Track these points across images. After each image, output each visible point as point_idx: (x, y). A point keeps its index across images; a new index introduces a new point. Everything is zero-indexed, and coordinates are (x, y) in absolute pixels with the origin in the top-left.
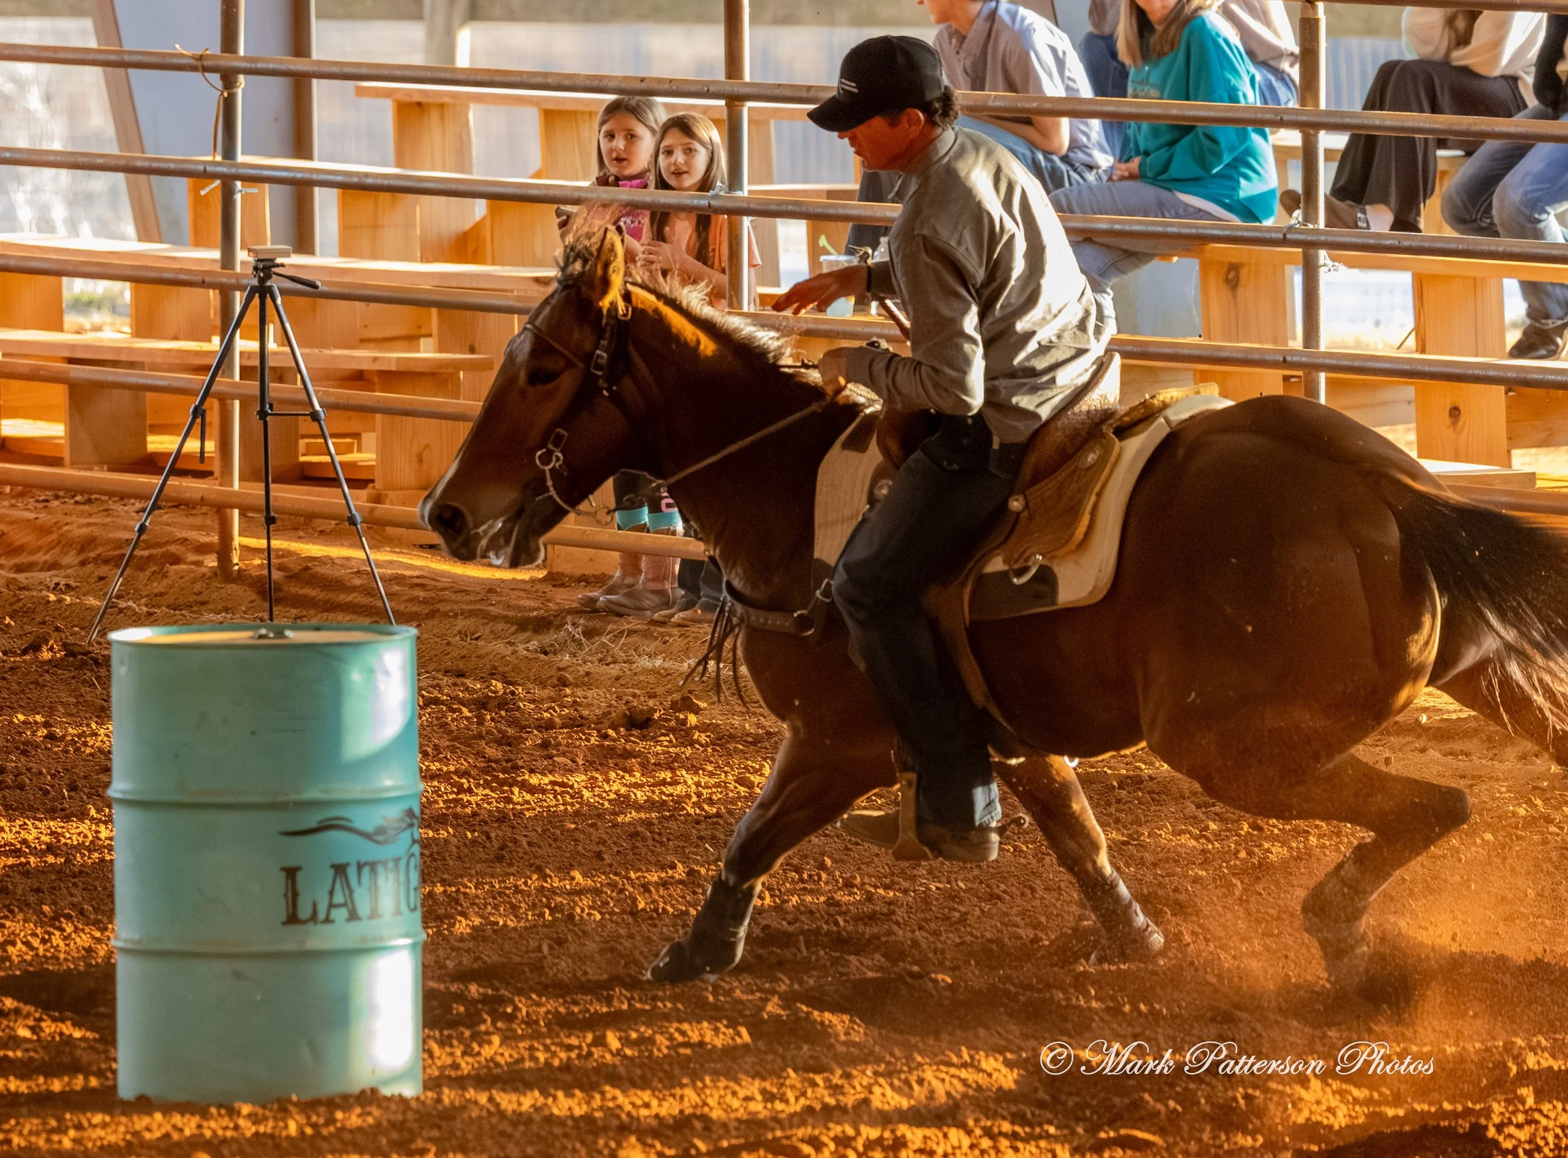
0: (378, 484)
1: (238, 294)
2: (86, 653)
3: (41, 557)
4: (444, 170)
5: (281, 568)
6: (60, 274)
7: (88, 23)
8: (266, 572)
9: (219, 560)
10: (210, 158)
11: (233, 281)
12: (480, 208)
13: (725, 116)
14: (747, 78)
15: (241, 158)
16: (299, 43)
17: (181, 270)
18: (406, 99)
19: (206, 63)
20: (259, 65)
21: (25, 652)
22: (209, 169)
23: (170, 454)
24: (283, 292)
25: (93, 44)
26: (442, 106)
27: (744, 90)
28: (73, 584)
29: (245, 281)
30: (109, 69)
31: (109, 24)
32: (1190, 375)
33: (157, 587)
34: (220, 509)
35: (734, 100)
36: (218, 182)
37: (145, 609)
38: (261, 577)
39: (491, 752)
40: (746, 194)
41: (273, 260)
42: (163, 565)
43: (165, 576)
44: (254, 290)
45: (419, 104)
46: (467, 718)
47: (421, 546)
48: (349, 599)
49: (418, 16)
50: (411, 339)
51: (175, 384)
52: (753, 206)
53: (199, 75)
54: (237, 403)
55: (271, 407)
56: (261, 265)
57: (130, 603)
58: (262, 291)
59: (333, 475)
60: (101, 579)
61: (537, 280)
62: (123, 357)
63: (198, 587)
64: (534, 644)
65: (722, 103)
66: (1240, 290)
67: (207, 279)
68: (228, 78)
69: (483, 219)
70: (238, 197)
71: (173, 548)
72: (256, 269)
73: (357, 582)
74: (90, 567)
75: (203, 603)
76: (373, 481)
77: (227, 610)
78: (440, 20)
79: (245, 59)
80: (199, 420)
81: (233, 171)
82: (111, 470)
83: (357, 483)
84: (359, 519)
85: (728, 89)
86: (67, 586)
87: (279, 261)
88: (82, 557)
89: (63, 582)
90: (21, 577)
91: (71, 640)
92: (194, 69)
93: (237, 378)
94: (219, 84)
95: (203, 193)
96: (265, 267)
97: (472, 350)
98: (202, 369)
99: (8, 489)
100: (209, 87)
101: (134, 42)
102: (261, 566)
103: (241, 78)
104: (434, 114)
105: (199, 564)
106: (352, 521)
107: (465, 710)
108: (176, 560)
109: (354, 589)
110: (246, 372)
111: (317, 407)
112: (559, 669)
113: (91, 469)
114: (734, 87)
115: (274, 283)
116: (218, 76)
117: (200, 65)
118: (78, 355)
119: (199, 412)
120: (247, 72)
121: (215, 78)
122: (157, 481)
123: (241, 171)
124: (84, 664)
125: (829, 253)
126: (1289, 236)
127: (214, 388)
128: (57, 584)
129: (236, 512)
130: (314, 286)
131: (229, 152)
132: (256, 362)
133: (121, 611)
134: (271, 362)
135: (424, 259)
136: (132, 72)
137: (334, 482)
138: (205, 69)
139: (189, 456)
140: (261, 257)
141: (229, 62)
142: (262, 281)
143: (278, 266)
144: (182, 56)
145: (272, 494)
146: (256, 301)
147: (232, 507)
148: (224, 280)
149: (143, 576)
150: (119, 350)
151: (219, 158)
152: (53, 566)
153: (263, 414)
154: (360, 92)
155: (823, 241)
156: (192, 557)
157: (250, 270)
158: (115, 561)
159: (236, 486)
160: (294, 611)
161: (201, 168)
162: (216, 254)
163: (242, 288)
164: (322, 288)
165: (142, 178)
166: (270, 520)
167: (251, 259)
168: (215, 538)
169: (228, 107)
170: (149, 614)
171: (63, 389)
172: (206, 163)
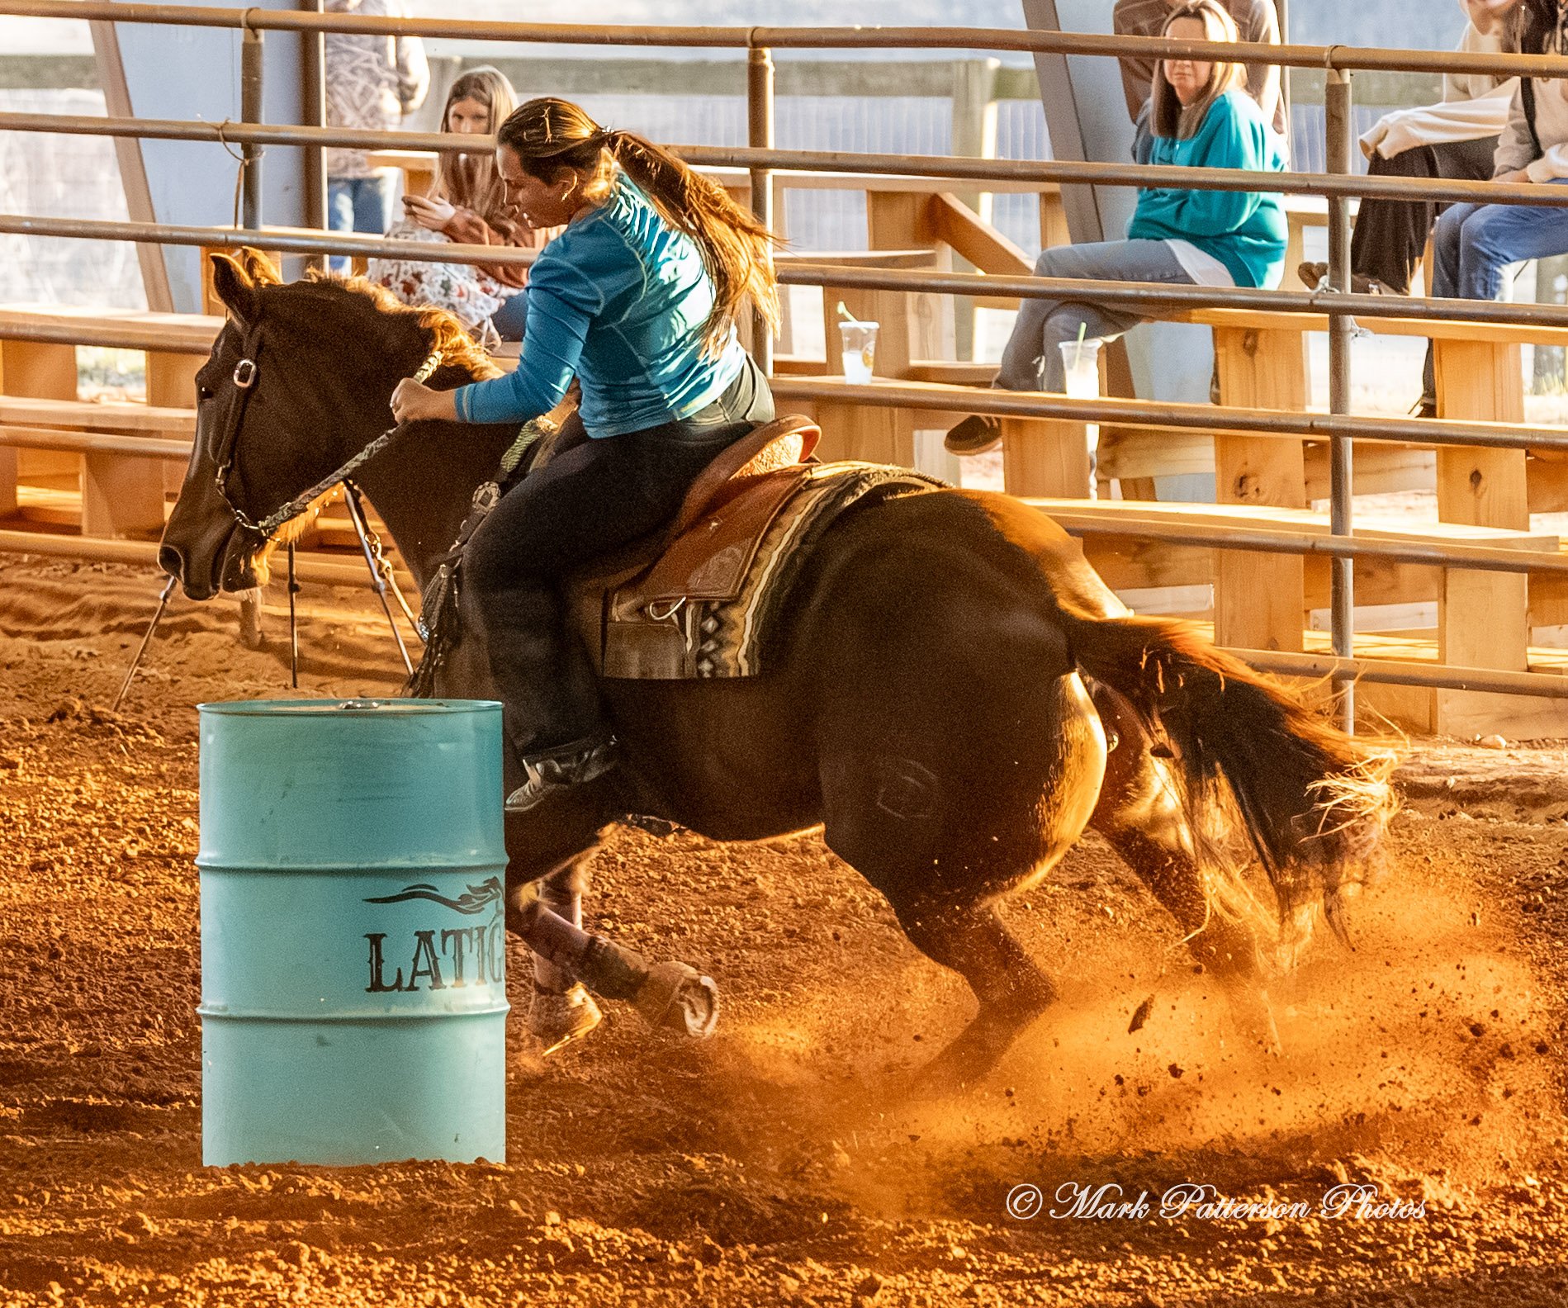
2: (112, 721)
3: (60, 626)
5: (304, 635)
6: (73, 342)
8: (289, 639)
9: (243, 628)
10: (231, 227)
13: (749, 184)
14: (771, 144)
15: (263, 227)
16: (308, 113)
18: (415, 167)
19: (227, 132)
20: (277, 135)
21: (51, 721)
22: (230, 238)
25: (103, 113)
27: (769, 158)
28: (96, 653)
30: (120, 139)
31: (119, 95)
32: (1211, 440)
33: (183, 655)
35: (758, 168)
37: (168, 677)
38: (283, 644)
42: (185, 632)
43: (187, 643)
48: (372, 666)
53: (218, 146)
57: (154, 671)
59: (358, 543)
60: (124, 647)
62: (142, 426)
63: (223, 654)
65: (746, 171)
66: (1257, 355)
68: (250, 147)
71: (195, 616)
73: (380, 648)
74: (112, 635)
75: (227, 671)
77: (251, 677)
79: (267, 128)
81: (255, 240)
82: (129, 538)
84: (383, 586)
85: (752, 157)
86: (90, 654)
88: (103, 625)
89: (85, 650)
90: (44, 646)
91: (97, 708)
92: (215, 138)
94: (241, 154)
99: (26, 558)
100: (228, 158)
101: (145, 111)
102: (284, 633)
103: (263, 147)
105: (221, 631)
106: (376, 588)
108: (198, 627)
109: (377, 656)
113: (109, 538)
114: (756, 154)
116: (239, 145)
117: (221, 135)
118: (97, 424)
120: (269, 141)
121: (237, 148)
123: (263, 240)
124: (111, 732)
125: (847, 320)
126: (1316, 302)
128: (79, 653)
131: (250, 222)
133: (144, 679)
136: (144, 141)
137: (357, 549)
138: (227, 139)
141: (252, 130)
144: (204, 125)
145: (296, 561)
149: (167, 644)
150: (137, 419)
151: (240, 227)
152: (75, 634)
155: (841, 308)
156: (213, 625)
158: (140, 630)
160: (317, 678)
161: (223, 237)
165: (153, 246)
166: (293, 588)
169: (249, 176)
170: (173, 682)
171: (82, 458)
172: (226, 232)
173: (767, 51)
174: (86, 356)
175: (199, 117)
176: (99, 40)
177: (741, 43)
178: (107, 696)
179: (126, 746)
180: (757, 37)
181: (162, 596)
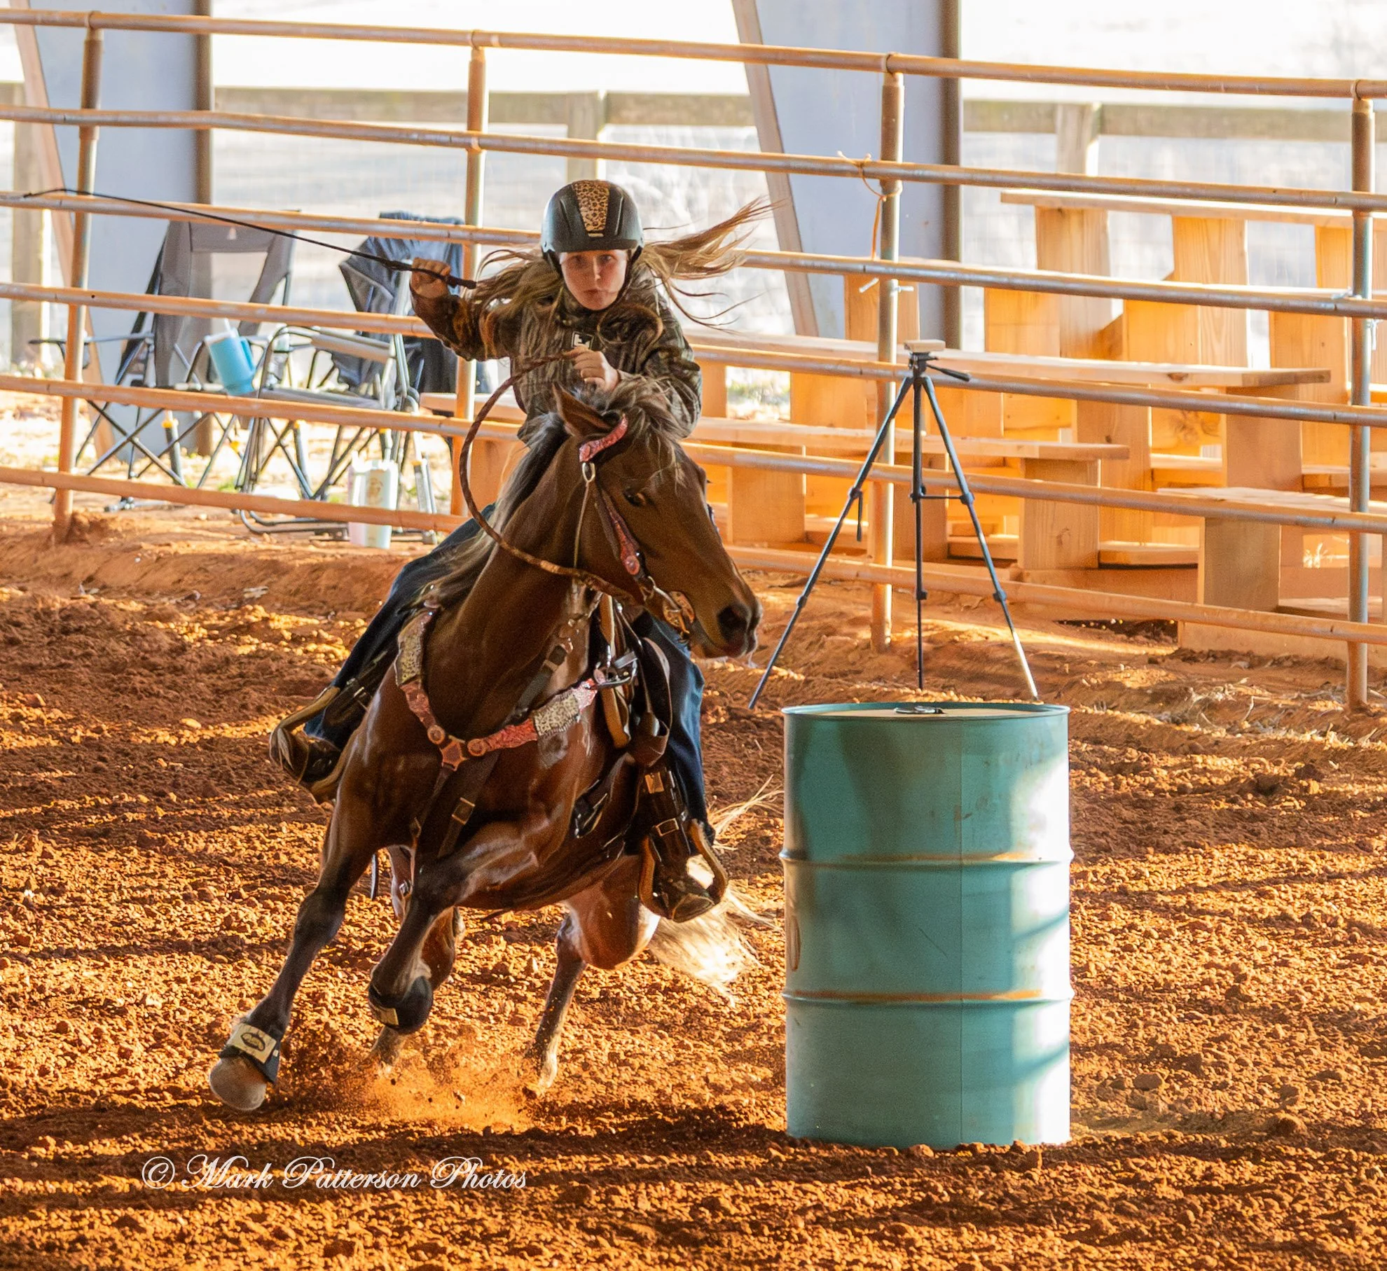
0: (1020, 564)
1: (893, 385)
2: (749, 718)
4: (1083, 273)
5: (930, 640)
6: (723, 363)
7: (751, 131)
8: (916, 644)
9: (873, 633)
10: (869, 259)
11: (889, 373)
12: (1117, 307)
13: (1351, 226)
14: (1373, 191)
15: (896, 258)
16: (949, 153)
17: (840, 362)
18: (1048, 206)
19: (866, 169)
20: (916, 172)
22: (868, 268)
23: (827, 534)
24: (936, 383)
25: (755, 150)
26: (1081, 213)
27: (1370, 202)
29: (900, 373)
30: (771, 174)
31: (771, 132)
33: (814, 656)
34: (873, 586)
35: (1360, 211)
36: (876, 281)
37: (802, 678)
38: (911, 649)
39: (1127, 814)
40: (1369, 298)
41: (927, 354)
42: (820, 635)
43: (822, 646)
44: (908, 381)
45: (1060, 210)
46: (1105, 783)
47: (1061, 622)
48: (993, 670)
49: (1052, 130)
50: (1051, 428)
51: (833, 468)
52: (1376, 310)
53: (859, 181)
54: (891, 486)
55: (924, 491)
56: (916, 358)
58: (917, 383)
59: (981, 555)
61: (1171, 376)
62: (784, 443)
63: (851, 657)
64: (1166, 714)
65: (1348, 213)
67: (865, 370)
68: (887, 184)
69: (1120, 318)
70: (894, 296)
71: (829, 620)
72: (911, 362)
73: (1001, 654)
75: (858, 672)
76: (1015, 561)
77: (879, 679)
78: (1071, 134)
79: (902, 167)
80: (856, 502)
81: (891, 270)
82: (770, 547)
83: (1002, 563)
84: (1003, 596)
85: (1356, 201)
87: (932, 354)
91: (734, 705)
92: (854, 174)
93: (892, 463)
94: (879, 190)
95: (862, 290)
96: (920, 361)
97: (1109, 440)
98: (863, 454)
100: (869, 192)
101: (794, 152)
102: (911, 639)
103: (899, 184)
104: (1074, 220)
105: (853, 635)
106: (997, 597)
107: (1102, 775)
108: (831, 631)
109: (998, 661)
110: (900, 457)
111: (967, 490)
112: (1190, 738)
113: (752, 546)
114: (1359, 198)
115: (928, 375)
116: (877, 181)
117: (862, 171)
118: (740, 440)
119: (856, 494)
120: (904, 178)
121: (875, 184)
122: (816, 558)
123: (898, 271)
124: (747, 728)
127: (871, 472)
129: (889, 588)
130: (964, 378)
131: (886, 252)
132: (911, 449)
134: (925, 449)
135: (1062, 354)
136: (794, 177)
137: (980, 561)
138: (865, 175)
139: (846, 536)
140: (917, 351)
141: (887, 167)
142: (917, 373)
143: (931, 359)
144: (843, 163)
145: (923, 571)
146: (911, 391)
147: (885, 583)
148: (881, 371)
149: (802, 646)
150: (780, 435)
151: (877, 258)
153: (916, 497)
154: (1005, 199)
156: (846, 629)
157: (906, 364)
159: (889, 564)
160: (942, 681)
161: (861, 267)
162: (873, 348)
163: (898, 379)
164: (973, 381)
165: (801, 275)
166: (921, 596)
167: (908, 353)
168: (868, 612)
169: (886, 211)
170: (807, 682)
171: (729, 470)
172: (865, 263)
173: (1370, 102)
174: (734, 376)
175: (841, 156)
176: (753, 80)
177: (1346, 94)
178: (744, 694)
179: (760, 741)
180: (1360, 89)
181: (798, 599)
